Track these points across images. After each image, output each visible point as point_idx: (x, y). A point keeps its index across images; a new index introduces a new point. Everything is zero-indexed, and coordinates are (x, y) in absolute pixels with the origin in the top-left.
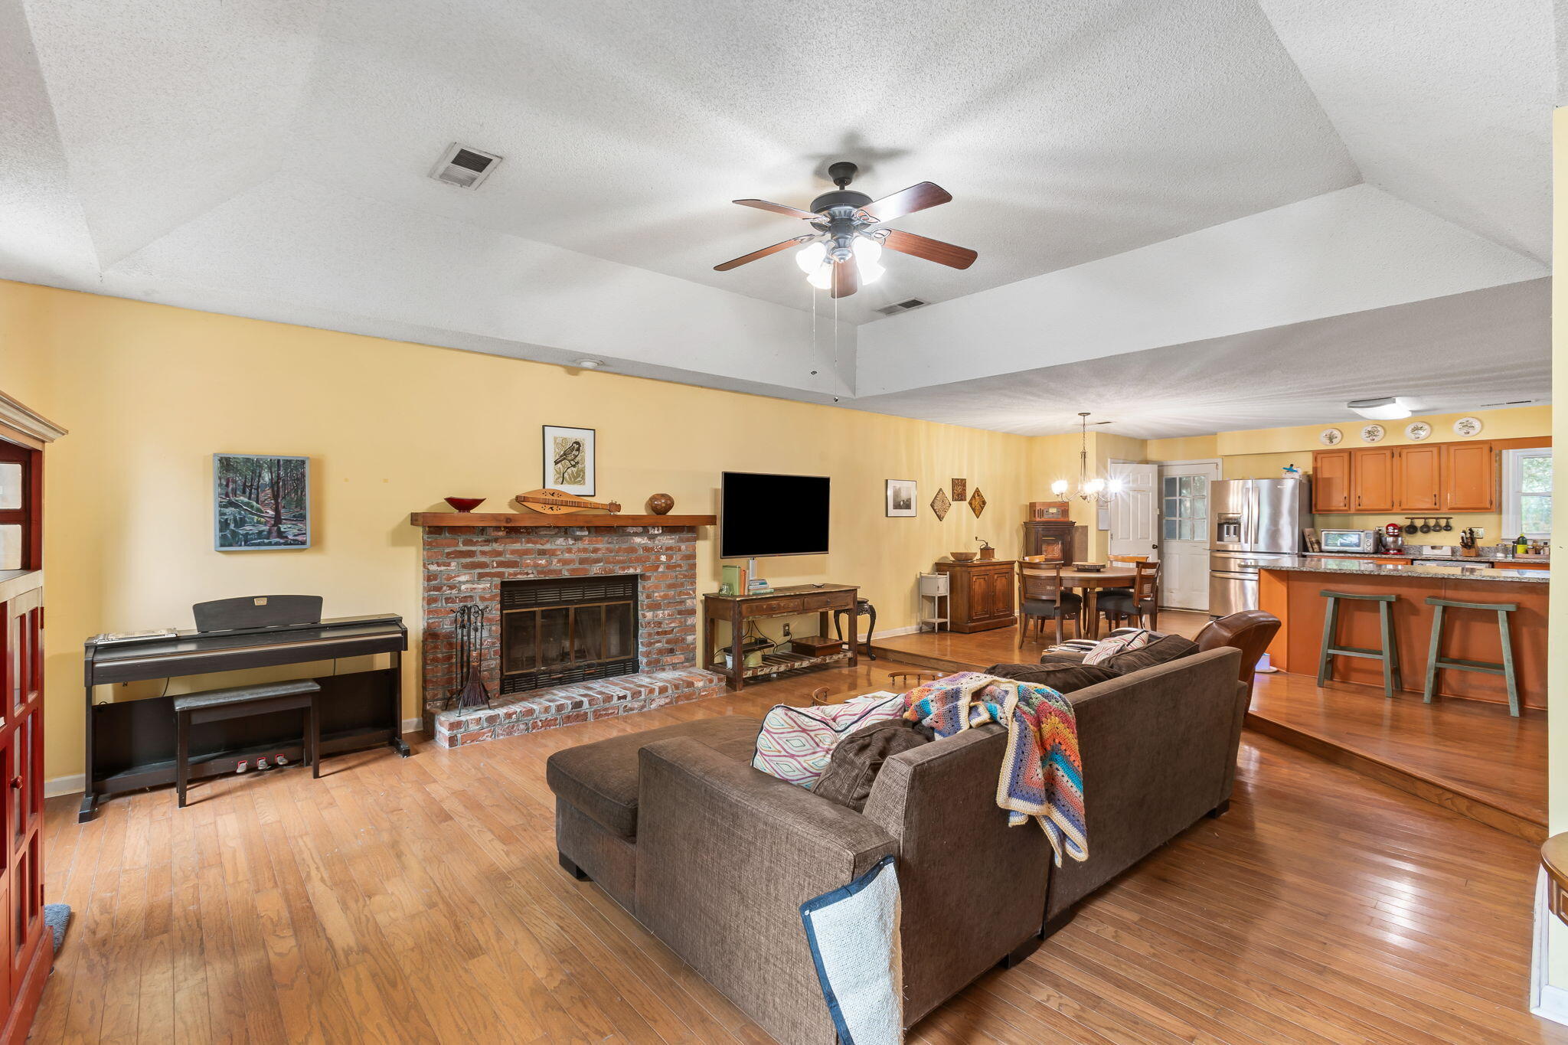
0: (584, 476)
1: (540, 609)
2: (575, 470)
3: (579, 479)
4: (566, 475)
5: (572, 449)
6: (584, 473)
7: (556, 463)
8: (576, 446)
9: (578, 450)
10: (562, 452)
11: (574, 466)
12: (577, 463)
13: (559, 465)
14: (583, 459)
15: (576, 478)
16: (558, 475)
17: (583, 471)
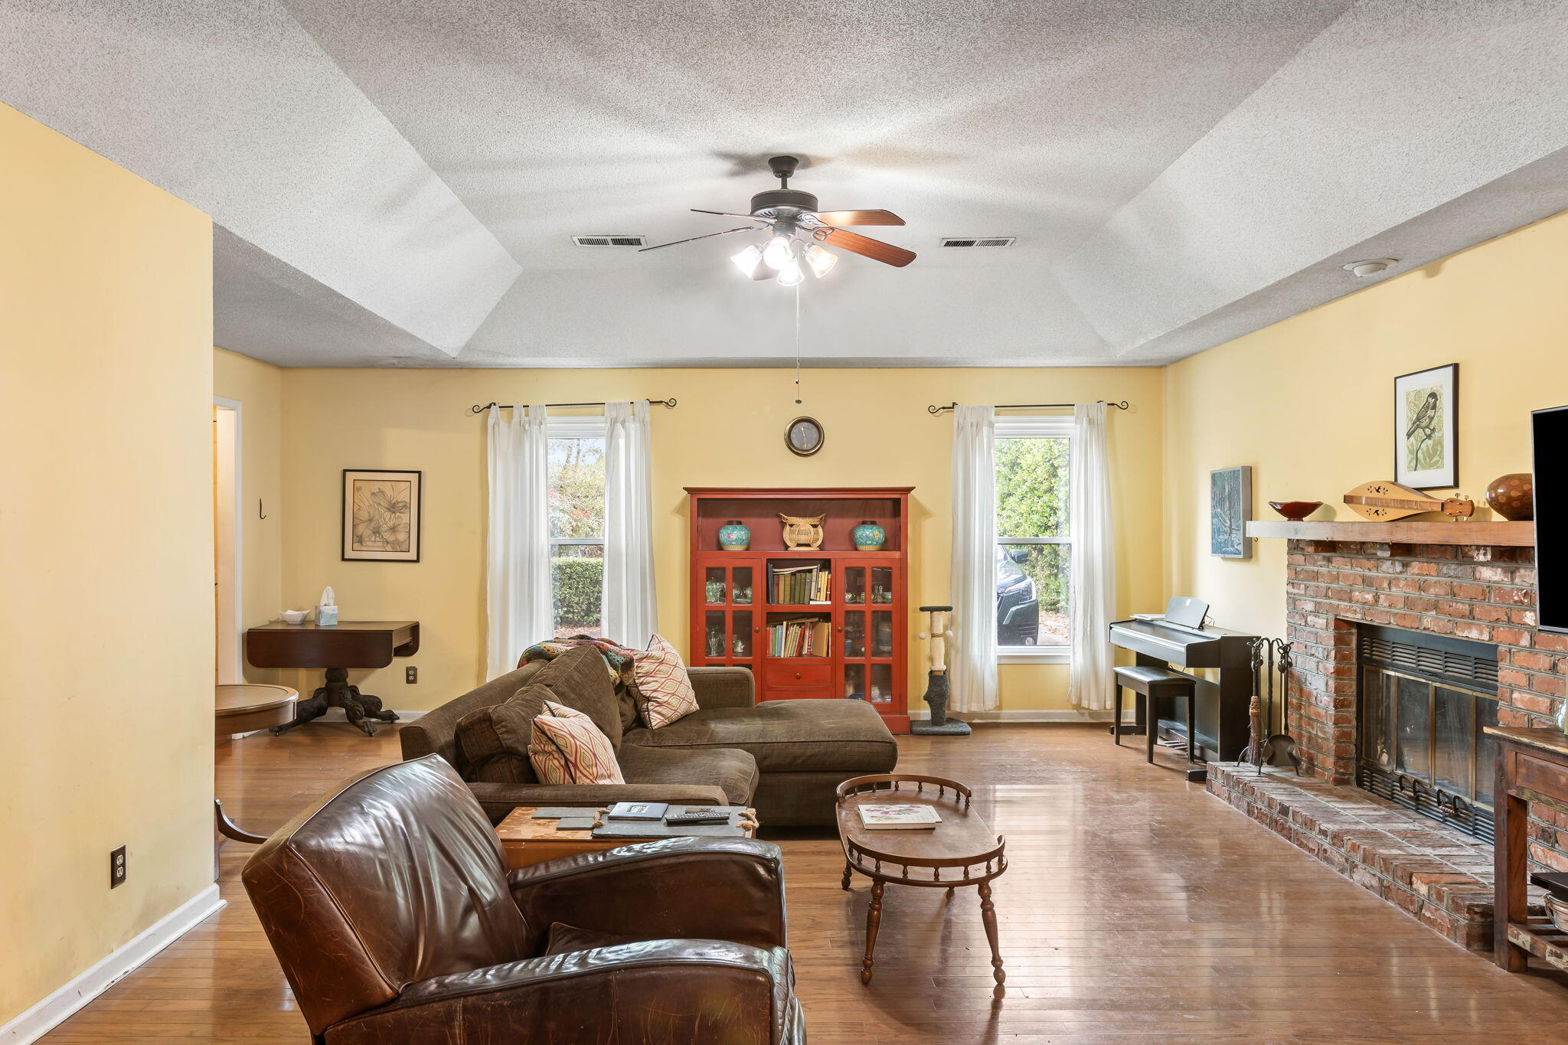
0: (1442, 452)
1: (1397, 674)
2: (1429, 442)
3: (1436, 458)
4: (1420, 455)
5: (1426, 407)
6: (1442, 447)
7: (1409, 435)
8: (1431, 401)
9: (1434, 407)
10: (1415, 416)
11: (1429, 437)
12: (1433, 430)
13: (1412, 438)
14: (1441, 421)
15: (1431, 457)
16: (1411, 456)
17: (1440, 443)
